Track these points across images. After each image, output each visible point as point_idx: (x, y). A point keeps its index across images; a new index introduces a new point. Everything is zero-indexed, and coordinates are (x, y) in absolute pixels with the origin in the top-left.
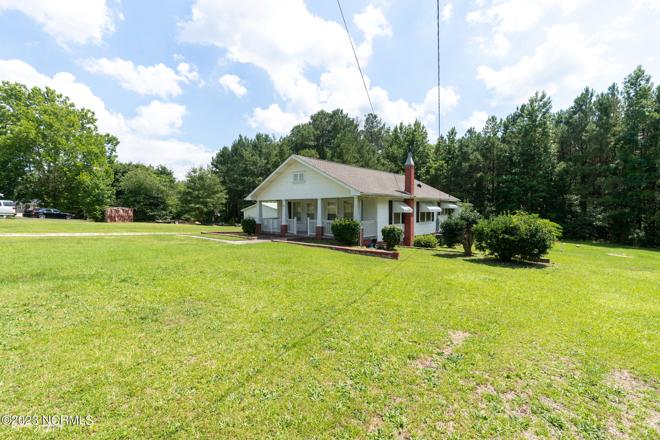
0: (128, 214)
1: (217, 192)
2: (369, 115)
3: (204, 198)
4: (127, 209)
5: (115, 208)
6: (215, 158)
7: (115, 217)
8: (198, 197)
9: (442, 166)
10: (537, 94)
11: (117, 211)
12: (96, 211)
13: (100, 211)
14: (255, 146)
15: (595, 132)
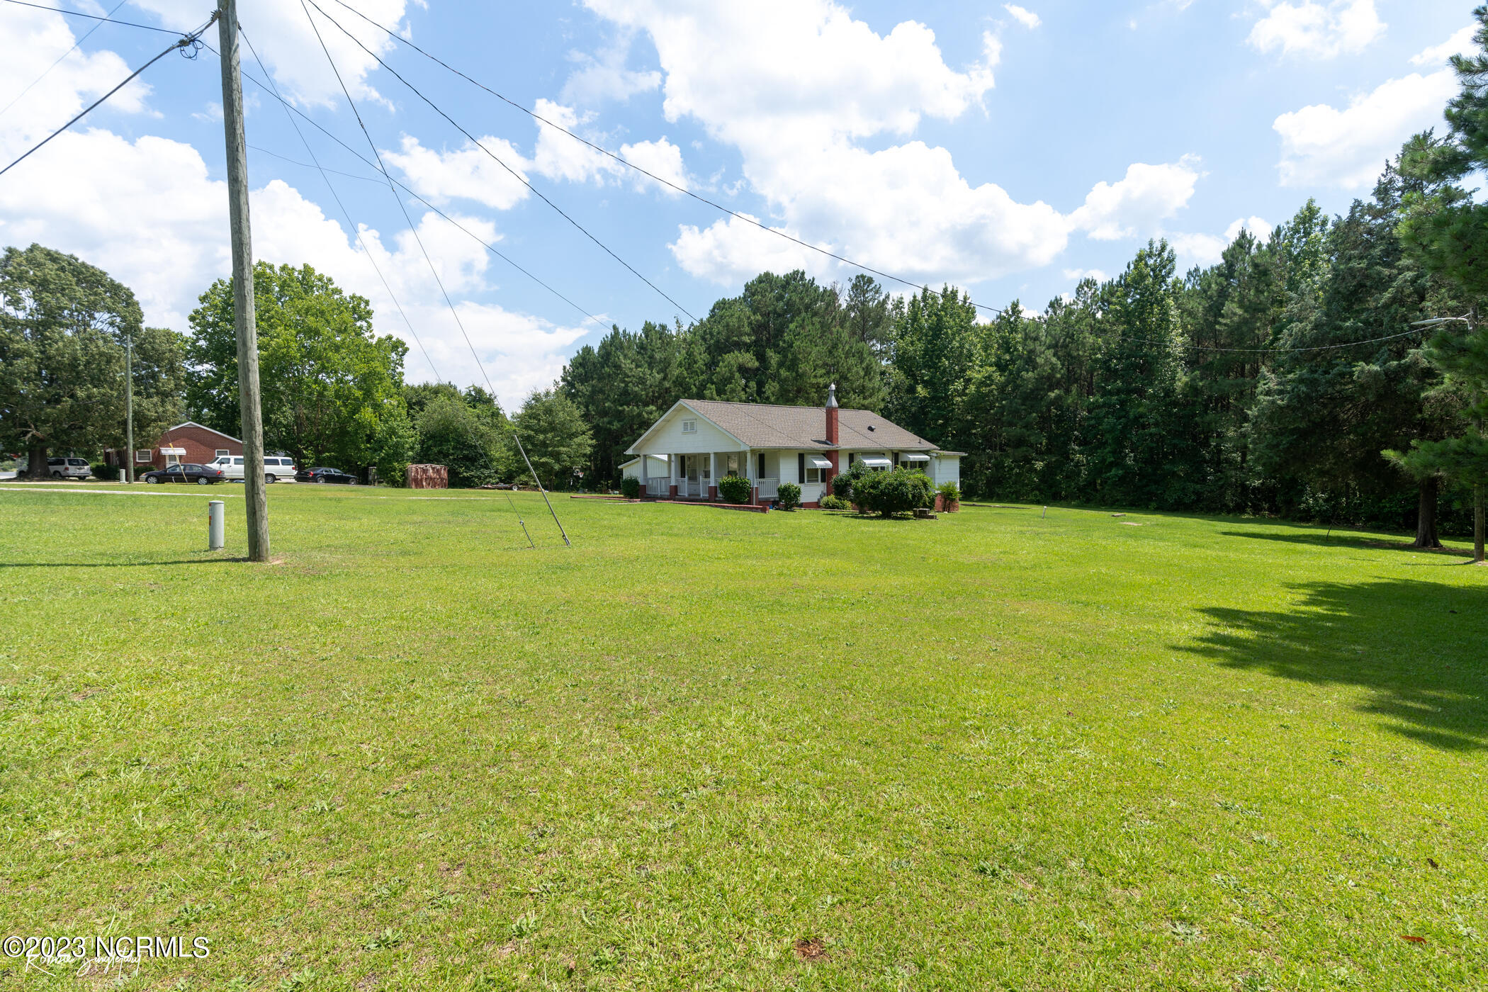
0: (440, 474)
1: (575, 435)
2: (857, 277)
3: (555, 446)
4: (438, 467)
5: (422, 466)
6: (568, 367)
7: (421, 480)
8: (544, 444)
9: (989, 377)
10: (1151, 244)
11: (425, 471)
12: (395, 471)
13: (401, 470)
14: (642, 347)
15: (1236, 319)
